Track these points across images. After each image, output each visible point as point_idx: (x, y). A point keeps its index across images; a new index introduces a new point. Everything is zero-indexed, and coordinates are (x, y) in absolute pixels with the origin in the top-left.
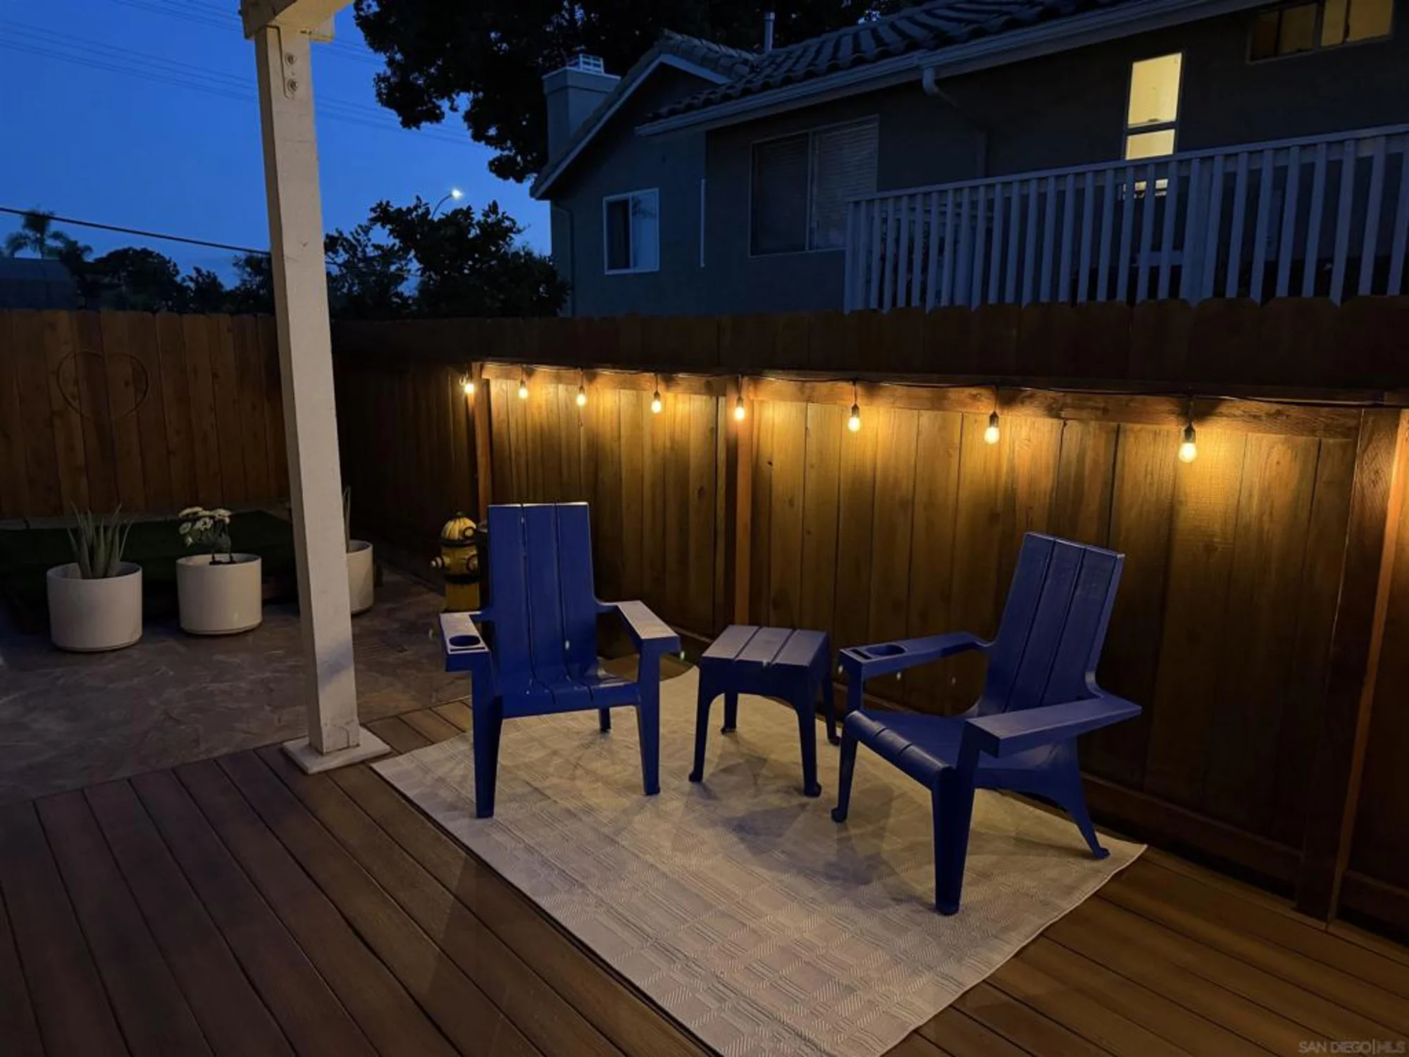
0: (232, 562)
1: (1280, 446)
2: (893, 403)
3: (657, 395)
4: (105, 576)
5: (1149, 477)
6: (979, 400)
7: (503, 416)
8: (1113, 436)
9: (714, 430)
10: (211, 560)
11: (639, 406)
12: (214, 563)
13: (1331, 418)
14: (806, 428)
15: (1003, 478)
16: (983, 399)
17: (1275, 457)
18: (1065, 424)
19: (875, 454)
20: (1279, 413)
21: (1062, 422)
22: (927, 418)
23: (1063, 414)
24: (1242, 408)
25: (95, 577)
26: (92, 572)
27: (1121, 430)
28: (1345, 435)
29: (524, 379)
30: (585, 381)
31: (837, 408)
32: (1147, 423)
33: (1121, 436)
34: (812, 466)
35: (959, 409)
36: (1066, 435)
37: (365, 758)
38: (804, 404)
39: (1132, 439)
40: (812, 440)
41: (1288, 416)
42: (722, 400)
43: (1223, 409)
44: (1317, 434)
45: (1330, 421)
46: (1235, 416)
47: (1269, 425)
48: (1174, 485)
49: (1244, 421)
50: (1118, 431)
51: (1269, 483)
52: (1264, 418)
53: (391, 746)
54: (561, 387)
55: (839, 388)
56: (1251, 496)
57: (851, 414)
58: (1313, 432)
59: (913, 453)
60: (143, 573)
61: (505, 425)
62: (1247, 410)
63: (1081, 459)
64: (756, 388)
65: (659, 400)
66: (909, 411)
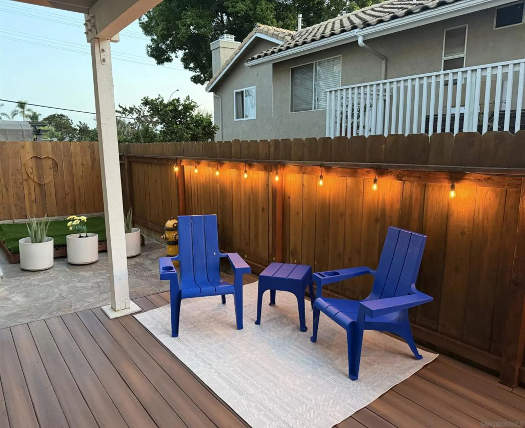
0: (87, 236)
1: (490, 192)
2: (337, 174)
3: (246, 171)
4: (40, 242)
5: (438, 204)
6: (370, 173)
7: (189, 180)
8: (424, 187)
9: (268, 185)
10: (79, 236)
11: (239, 175)
12: (80, 237)
13: (511, 181)
14: (303, 184)
15: (380, 205)
16: (371, 173)
17: (488, 196)
18: (404, 183)
19: (330, 194)
20: (489, 178)
21: (403, 182)
22: (350, 181)
23: (403, 179)
24: (474, 177)
25: (36, 243)
26: (36, 240)
27: (427, 185)
28: (516, 188)
29: (197, 166)
30: (219, 166)
31: (315, 176)
32: (437, 183)
33: (427, 188)
34: (305, 199)
35: (362, 177)
36: (405, 187)
37: (131, 313)
38: (302, 175)
39: (431, 189)
40: (306, 189)
41: (493, 180)
42: (271, 173)
43: (466, 177)
44: (505, 187)
45: (510, 182)
46: (471, 180)
47: (485, 183)
48: (448, 207)
49: (475, 182)
50: (425, 186)
51: (486, 207)
52: (483, 181)
53: (142, 309)
54: (210, 168)
55: (316, 168)
56: (479, 212)
57: (319, 179)
58: (503, 186)
59: (345, 194)
60: (54, 241)
61: (190, 183)
62: (476, 177)
63: (411, 197)
64: (283, 168)
65: (246, 173)
66: (343, 178)
